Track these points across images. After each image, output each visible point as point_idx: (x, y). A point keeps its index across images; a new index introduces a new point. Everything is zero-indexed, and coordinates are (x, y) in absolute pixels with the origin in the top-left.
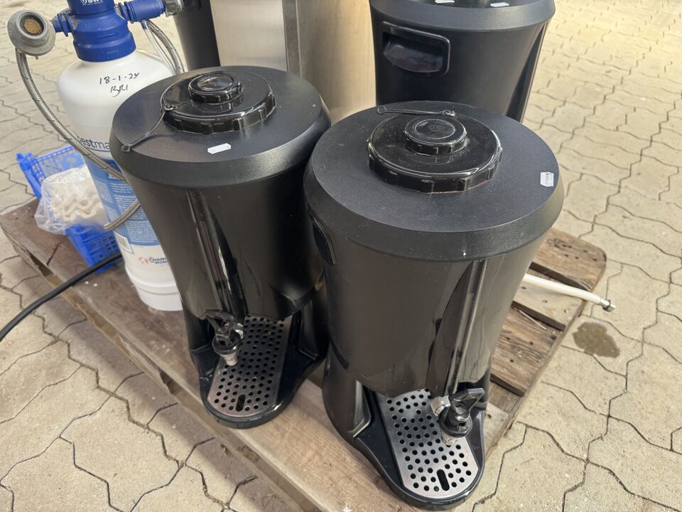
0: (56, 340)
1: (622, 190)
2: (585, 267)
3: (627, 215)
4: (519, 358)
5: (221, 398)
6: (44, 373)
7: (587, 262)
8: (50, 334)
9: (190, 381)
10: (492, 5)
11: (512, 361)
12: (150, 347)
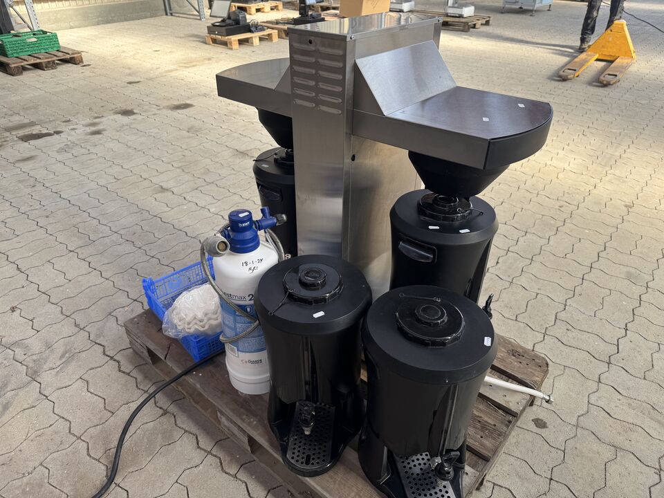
0: (165, 412)
1: (567, 308)
2: (533, 371)
3: (570, 328)
4: (486, 435)
5: (295, 456)
6: (160, 436)
7: (534, 368)
8: (161, 408)
9: (272, 445)
10: (460, 231)
11: (481, 437)
12: (243, 420)
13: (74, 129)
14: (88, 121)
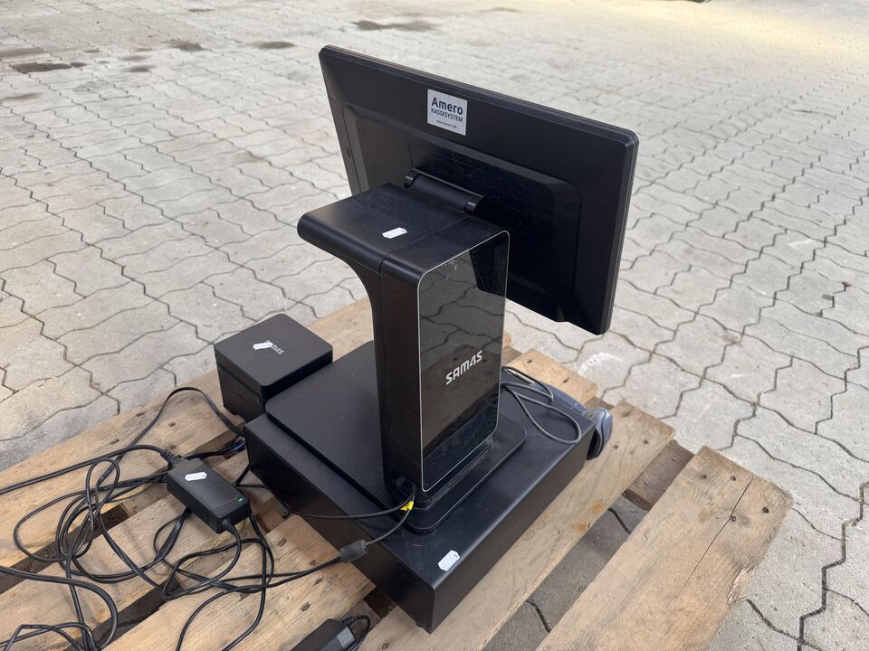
13: (104, 62)
14: (127, 53)
